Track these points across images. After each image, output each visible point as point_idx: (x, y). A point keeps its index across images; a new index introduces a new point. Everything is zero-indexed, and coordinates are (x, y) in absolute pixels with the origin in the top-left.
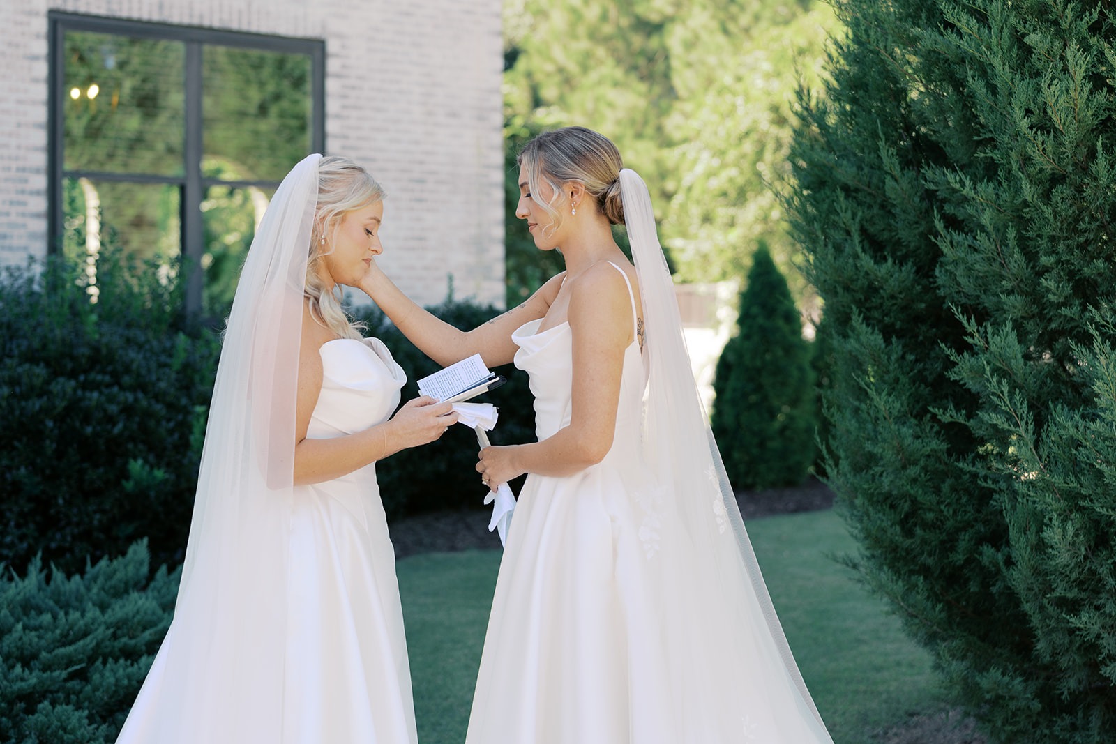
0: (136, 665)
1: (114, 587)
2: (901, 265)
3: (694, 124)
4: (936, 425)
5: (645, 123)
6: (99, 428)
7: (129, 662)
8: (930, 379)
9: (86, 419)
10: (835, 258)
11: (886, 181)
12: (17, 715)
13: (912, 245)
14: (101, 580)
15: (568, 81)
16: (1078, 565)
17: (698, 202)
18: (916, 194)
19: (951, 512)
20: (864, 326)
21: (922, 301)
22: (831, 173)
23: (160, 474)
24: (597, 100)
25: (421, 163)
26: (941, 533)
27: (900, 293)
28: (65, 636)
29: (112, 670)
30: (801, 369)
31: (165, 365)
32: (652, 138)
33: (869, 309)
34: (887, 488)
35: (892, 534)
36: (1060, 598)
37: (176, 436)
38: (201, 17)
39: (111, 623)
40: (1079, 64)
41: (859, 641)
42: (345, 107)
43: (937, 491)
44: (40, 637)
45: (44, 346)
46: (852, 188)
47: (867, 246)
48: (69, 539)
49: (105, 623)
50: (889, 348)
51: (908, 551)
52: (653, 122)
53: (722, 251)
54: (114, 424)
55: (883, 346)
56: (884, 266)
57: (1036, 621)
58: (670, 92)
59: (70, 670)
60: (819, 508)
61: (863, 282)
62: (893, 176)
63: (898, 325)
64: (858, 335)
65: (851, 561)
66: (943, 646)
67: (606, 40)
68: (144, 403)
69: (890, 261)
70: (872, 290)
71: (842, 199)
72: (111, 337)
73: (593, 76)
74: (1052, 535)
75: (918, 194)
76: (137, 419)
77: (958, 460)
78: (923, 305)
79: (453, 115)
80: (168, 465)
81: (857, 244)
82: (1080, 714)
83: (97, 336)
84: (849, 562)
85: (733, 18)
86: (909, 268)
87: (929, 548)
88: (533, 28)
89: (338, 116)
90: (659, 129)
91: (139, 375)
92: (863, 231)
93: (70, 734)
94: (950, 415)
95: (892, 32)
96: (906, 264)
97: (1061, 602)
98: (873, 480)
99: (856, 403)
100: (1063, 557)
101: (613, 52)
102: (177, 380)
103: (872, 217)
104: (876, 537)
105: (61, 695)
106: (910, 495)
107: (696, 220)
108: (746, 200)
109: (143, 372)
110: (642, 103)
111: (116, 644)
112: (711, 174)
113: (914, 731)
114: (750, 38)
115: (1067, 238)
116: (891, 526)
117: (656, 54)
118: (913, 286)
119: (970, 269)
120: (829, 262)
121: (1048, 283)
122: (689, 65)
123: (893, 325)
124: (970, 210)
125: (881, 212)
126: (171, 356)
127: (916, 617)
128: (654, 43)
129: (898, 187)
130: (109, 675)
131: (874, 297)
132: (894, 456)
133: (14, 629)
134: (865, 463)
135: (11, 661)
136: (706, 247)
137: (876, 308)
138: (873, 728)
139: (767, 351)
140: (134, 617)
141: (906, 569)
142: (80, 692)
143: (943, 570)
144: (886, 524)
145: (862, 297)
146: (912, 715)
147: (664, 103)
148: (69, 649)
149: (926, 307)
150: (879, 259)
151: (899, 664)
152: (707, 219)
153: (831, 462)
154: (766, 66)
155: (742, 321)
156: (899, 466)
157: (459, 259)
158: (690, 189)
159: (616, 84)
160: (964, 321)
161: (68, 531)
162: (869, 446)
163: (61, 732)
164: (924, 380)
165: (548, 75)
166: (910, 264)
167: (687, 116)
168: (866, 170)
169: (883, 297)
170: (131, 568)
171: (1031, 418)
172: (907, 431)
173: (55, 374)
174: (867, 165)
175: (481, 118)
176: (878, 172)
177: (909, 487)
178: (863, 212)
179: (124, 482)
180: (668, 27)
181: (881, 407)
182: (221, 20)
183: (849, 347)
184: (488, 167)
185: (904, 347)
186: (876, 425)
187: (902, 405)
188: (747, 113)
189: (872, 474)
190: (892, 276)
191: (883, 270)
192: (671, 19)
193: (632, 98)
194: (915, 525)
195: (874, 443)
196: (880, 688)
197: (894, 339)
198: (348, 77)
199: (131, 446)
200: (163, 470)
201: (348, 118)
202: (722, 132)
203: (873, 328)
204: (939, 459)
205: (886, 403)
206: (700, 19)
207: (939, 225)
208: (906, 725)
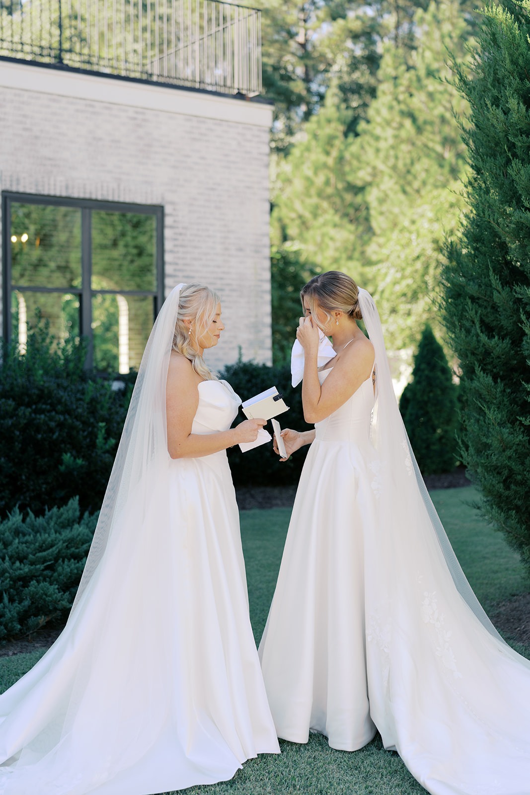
0: (80, 563)
1: (62, 523)
2: (503, 340)
3: (385, 251)
4: (522, 427)
5: (354, 250)
6: (45, 435)
7: (76, 561)
8: (520, 403)
9: (38, 430)
10: (466, 337)
11: (494, 293)
12: (18, 589)
13: (509, 328)
14: (54, 519)
15: (304, 224)
17: (388, 300)
18: (511, 300)
20: (482, 372)
21: (515, 360)
22: (464, 289)
23: (80, 461)
24: (323, 235)
25: (221, 279)
26: (525, 487)
27: (503, 355)
28: (41, 547)
29: (68, 565)
30: (451, 402)
31: (81, 399)
32: (358, 260)
33: (485, 365)
34: (495, 462)
35: (498, 488)
37: (88, 440)
38: (91, 193)
39: (65, 540)
41: (485, 558)
42: (175, 246)
43: (523, 464)
44: (28, 547)
45: (12, 389)
46: (476, 297)
47: (483, 328)
48: (28, 499)
49: (62, 539)
50: (496, 385)
51: (507, 497)
52: (359, 249)
53: (403, 330)
54: (53, 433)
55: (493, 384)
56: (493, 340)
58: (370, 230)
59: (45, 564)
60: (463, 486)
61: (481, 349)
62: (497, 291)
63: (501, 373)
64: (479, 378)
65: (476, 505)
66: (526, 549)
67: (329, 197)
68: (70, 421)
69: (496, 338)
70: (487, 353)
71: (469, 303)
72: (50, 384)
73: (321, 220)
75: (512, 300)
76: (66, 430)
78: (515, 362)
79: (241, 250)
80: (84, 457)
81: (478, 328)
83: (42, 383)
84: (475, 506)
85: (409, 184)
86: (507, 341)
87: (519, 496)
88: (282, 190)
89: (171, 251)
90: (363, 253)
91: (66, 405)
92: (482, 321)
93: (49, 597)
94: (529, 421)
95: (497, 211)
96: (506, 339)
98: (487, 458)
99: (478, 417)
101: (333, 204)
102: (87, 408)
103: (487, 313)
104: (489, 489)
105: (41, 578)
106: (508, 466)
107: (387, 312)
108: (418, 298)
109: (69, 404)
110: (352, 237)
111: (68, 551)
112: (396, 283)
113: (514, 604)
114: (421, 197)
116: (498, 483)
117: (360, 206)
118: (510, 351)
120: (463, 339)
122: (382, 213)
123: (498, 373)
125: (492, 311)
126: (83, 394)
127: (511, 533)
128: (359, 199)
129: (500, 296)
130: (66, 568)
131: (488, 358)
132: (498, 444)
133: (13, 543)
134: (483, 448)
135: (13, 560)
136: (392, 328)
137: (489, 364)
138: (491, 602)
139: (431, 391)
140: (77, 537)
141: (506, 507)
142: (52, 576)
143: (527, 508)
144: (495, 482)
145: (481, 358)
146: (514, 596)
147: (366, 237)
148: (44, 554)
149: (517, 363)
150: (491, 337)
151: (507, 569)
152: (394, 311)
153: (464, 449)
154: (430, 215)
155: (415, 373)
156: (501, 450)
157: (244, 336)
158: (383, 292)
159: (335, 226)
161: (27, 494)
162: (484, 440)
163: (44, 596)
164: (516, 403)
165: (293, 220)
166: (508, 339)
167: (380, 246)
168: (483, 287)
169: (493, 358)
170: (71, 512)
172: (505, 431)
173: (19, 405)
174: (484, 285)
175: (257, 252)
176: (490, 288)
177: (507, 461)
178: (482, 311)
179: (60, 466)
180: (368, 189)
181: (490, 417)
182: (102, 195)
183: (474, 385)
184: (261, 281)
185: (505, 385)
186: (488, 428)
187: (503, 416)
188: (418, 244)
189: (487, 455)
190: (498, 346)
191: (493, 343)
192: (370, 184)
193: (346, 234)
194: (511, 482)
195: (487, 438)
196: (496, 582)
197: (499, 380)
198: (177, 228)
199: (63, 446)
200: (81, 460)
201: (178, 252)
202: (403, 256)
203: (487, 374)
204: (524, 446)
205: (493, 415)
206: (388, 184)
207: (523, 317)
208: (510, 601)
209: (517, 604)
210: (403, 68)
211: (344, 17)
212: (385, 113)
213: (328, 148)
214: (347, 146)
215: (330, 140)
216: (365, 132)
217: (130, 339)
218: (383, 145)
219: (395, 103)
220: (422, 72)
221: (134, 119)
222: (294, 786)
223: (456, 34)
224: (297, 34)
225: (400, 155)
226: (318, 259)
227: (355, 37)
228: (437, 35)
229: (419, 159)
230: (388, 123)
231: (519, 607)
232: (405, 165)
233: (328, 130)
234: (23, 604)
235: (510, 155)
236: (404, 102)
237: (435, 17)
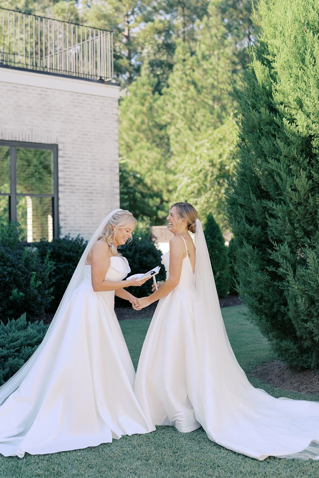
1: (19, 327)
2: (257, 227)
4: (267, 272)
5: (160, 163)
7: (31, 347)
8: (266, 259)
10: (238, 225)
12: (2, 362)
13: (260, 221)
14: (14, 325)
15: (129, 148)
16: (306, 309)
17: (183, 195)
19: (272, 297)
20: (247, 244)
21: (264, 237)
22: (237, 201)
24: (141, 155)
25: (91, 187)
26: (270, 303)
27: (257, 235)
28: (11, 340)
31: (20, 259)
32: (163, 170)
33: (248, 240)
34: (254, 291)
35: (256, 304)
36: (302, 319)
37: (25, 282)
38: (16, 138)
39: (24, 336)
40: (303, 174)
42: (65, 168)
43: (268, 291)
44: (5, 340)
46: (243, 205)
47: (247, 221)
51: (261, 309)
52: (163, 162)
54: (6, 278)
55: (253, 250)
56: (252, 227)
57: (296, 326)
58: (169, 151)
59: (16, 349)
61: (246, 232)
62: (254, 202)
64: (245, 247)
65: (244, 313)
66: (271, 334)
67: (144, 131)
68: (15, 271)
69: (254, 226)
70: (249, 234)
71: (239, 208)
73: (139, 145)
74: (299, 301)
75: (262, 207)
76: (13, 276)
77: (274, 282)
78: (264, 238)
79: (102, 170)
80: (22, 291)
81: (244, 221)
82: (310, 353)
85: (194, 124)
86: (259, 227)
87: (267, 308)
89: (62, 171)
90: (166, 165)
91: (12, 262)
92: (246, 217)
94: (271, 269)
97: (303, 320)
98: (250, 289)
99: (245, 267)
100: (302, 308)
101: (146, 135)
102: (24, 264)
103: (249, 213)
104: (251, 305)
105: (13, 357)
106: (261, 292)
108: (201, 195)
110: (159, 156)
111: (27, 342)
112: (188, 186)
115: (303, 220)
117: (163, 137)
118: (261, 233)
119: (276, 228)
120: (236, 226)
121: (297, 232)
122: (177, 142)
123: (255, 244)
124: (275, 212)
125: (251, 212)
128: (163, 133)
129: (256, 204)
130: (27, 350)
131: (250, 236)
132: (255, 281)
134: (248, 283)
137: (250, 239)
138: (252, 366)
139: (213, 251)
140: (30, 335)
141: (260, 314)
142: (19, 355)
143: (271, 314)
144: (254, 301)
145: (246, 236)
146: (264, 363)
147: (167, 156)
148: (14, 343)
150: (251, 225)
151: (260, 350)
153: (237, 284)
154: (208, 145)
156: (257, 284)
158: (180, 190)
159: (149, 149)
160: (273, 243)
162: (248, 279)
163: (18, 366)
164: (264, 260)
165: (122, 145)
167: (177, 162)
168: (247, 200)
169: (252, 236)
170: (22, 322)
171: (292, 269)
172: (259, 274)
174: (247, 198)
175: (111, 171)
176: (250, 201)
177: (260, 290)
178: (246, 212)
179: (10, 297)
180: (168, 126)
181: (251, 267)
182: (22, 138)
183: (243, 250)
184: (114, 187)
185: (259, 250)
186: (250, 273)
187: (257, 267)
188: (201, 163)
189: (250, 287)
190: (255, 230)
191: (252, 229)
192: (169, 124)
193: (155, 154)
194: (262, 301)
195: (250, 278)
196: (254, 356)
197: (255, 248)
198: (66, 157)
199: (11, 285)
200: (22, 293)
201: (66, 171)
202: (191, 170)
203: (250, 245)
204: (268, 282)
205: (252, 266)
206: (181, 124)
207: (267, 216)
208: (262, 365)
209: (265, 367)
210: (189, 54)
211: (153, 21)
212: (178, 82)
213: (143, 101)
214: (155, 100)
215: (144, 96)
216: (166, 93)
217: (33, 221)
218: (177, 101)
219: (184, 76)
220: (200, 57)
221: (41, 94)
222: (165, 447)
223: (219, 35)
224: (124, 30)
225: (188, 107)
226: (138, 169)
227: (159, 32)
228: (208, 35)
229: (199, 109)
230: (180, 88)
231: (267, 368)
232: (191, 113)
233: (144, 90)
234: (5, 370)
235: (260, 135)
236: (190, 75)
237: (207, 25)
